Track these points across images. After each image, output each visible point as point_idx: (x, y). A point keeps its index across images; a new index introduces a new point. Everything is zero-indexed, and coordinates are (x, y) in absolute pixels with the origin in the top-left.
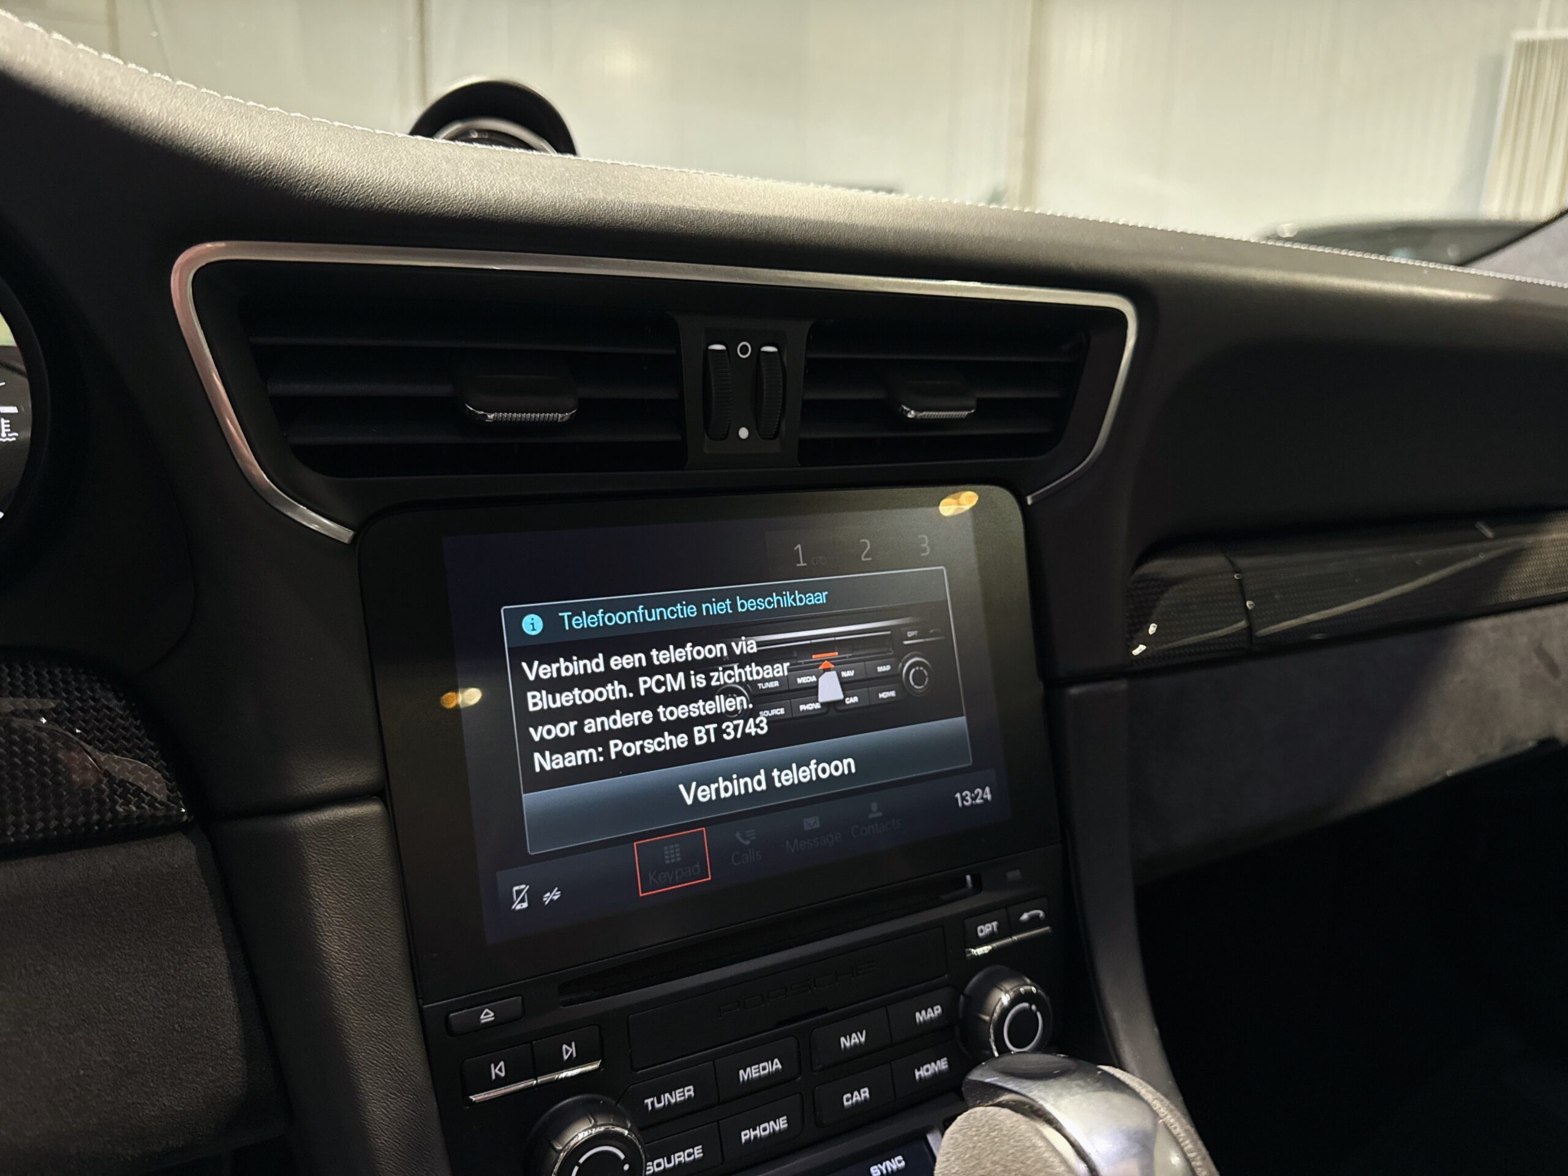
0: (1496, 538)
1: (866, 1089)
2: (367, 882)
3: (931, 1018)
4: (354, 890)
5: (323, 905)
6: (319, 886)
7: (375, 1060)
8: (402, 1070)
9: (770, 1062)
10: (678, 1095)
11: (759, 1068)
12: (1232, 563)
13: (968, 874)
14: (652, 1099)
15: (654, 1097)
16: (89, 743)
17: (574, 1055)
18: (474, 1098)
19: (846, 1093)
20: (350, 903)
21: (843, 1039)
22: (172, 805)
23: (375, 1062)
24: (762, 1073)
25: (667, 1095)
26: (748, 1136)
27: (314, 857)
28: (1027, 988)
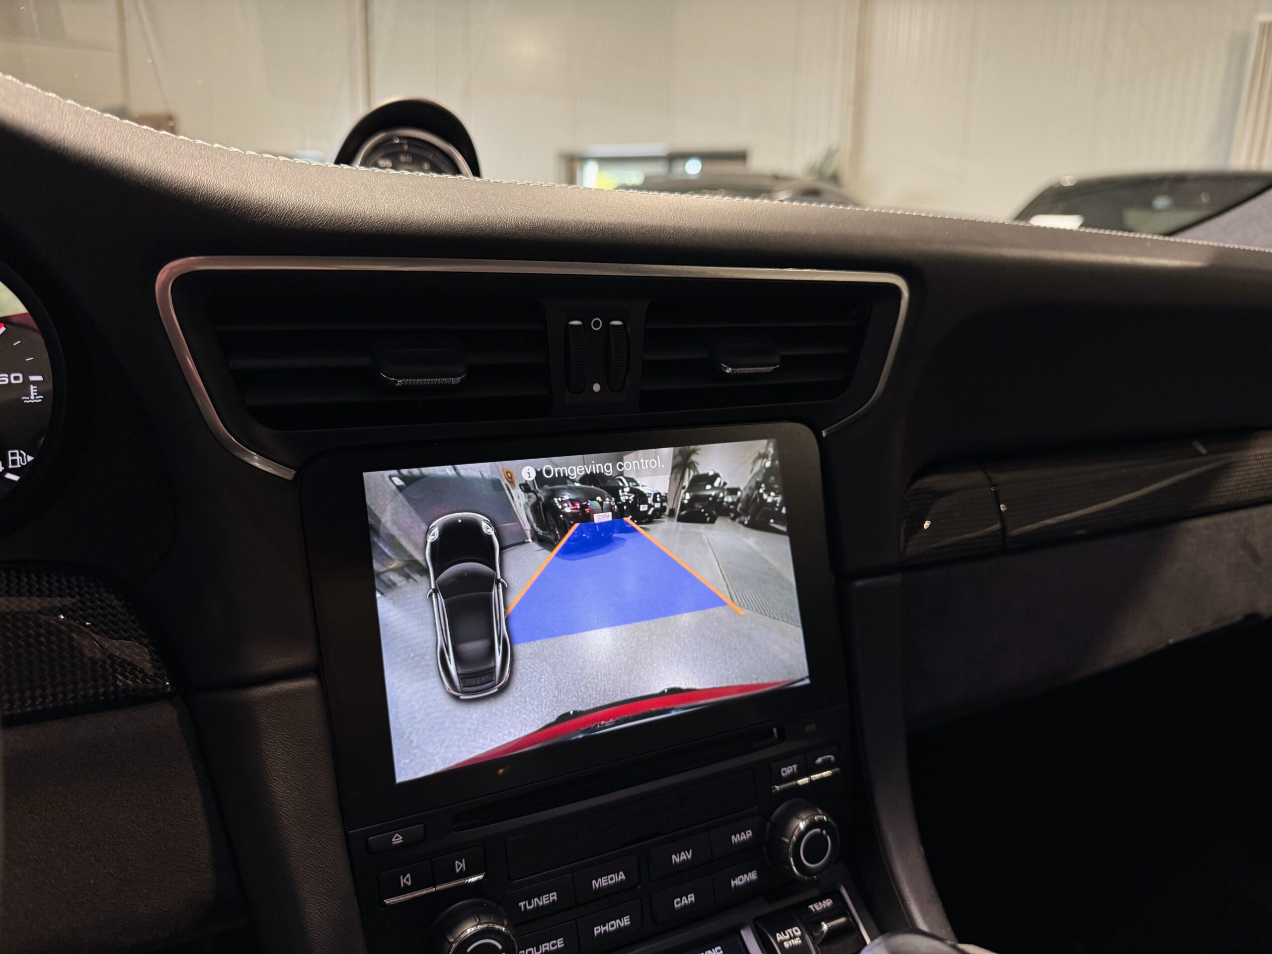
0: (1210, 453)
1: (693, 895)
2: (305, 738)
3: (744, 839)
4: (295, 745)
5: (272, 757)
6: (269, 742)
7: (311, 874)
8: (331, 881)
9: (616, 874)
10: (544, 899)
11: (608, 878)
12: (990, 479)
13: (775, 727)
14: (524, 903)
15: (526, 901)
16: (97, 633)
17: (464, 869)
18: (387, 902)
19: (677, 898)
20: (292, 755)
21: (674, 856)
22: (159, 680)
23: (311, 875)
24: (610, 882)
25: (536, 899)
26: (599, 931)
27: (265, 721)
28: (820, 817)
